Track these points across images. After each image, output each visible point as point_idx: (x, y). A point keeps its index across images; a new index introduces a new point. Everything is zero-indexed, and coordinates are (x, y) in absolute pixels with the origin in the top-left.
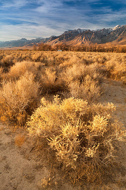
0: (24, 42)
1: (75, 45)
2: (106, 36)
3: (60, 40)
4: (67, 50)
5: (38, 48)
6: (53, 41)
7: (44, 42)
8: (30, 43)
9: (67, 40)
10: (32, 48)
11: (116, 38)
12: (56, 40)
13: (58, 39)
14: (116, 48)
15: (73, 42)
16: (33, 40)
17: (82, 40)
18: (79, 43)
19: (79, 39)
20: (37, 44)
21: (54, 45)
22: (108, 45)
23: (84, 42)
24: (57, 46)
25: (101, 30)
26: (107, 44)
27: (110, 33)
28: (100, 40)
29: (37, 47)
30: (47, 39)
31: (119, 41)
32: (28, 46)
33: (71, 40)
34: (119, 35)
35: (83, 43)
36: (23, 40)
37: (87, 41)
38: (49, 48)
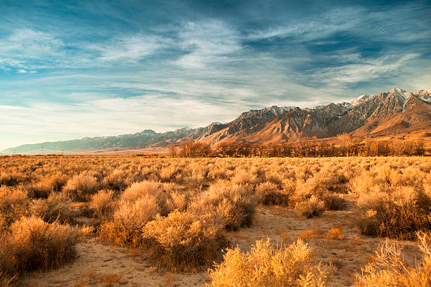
0: (150, 137)
1: (266, 144)
2: (337, 118)
3: (231, 132)
4: (247, 154)
5: (179, 150)
6: (215, 135)
7: (195, 137)
8: (162, 140)
9: (248, 132)
10: (166, 151)
11: (363, 123)
12: (222, 132)
13: (228, 128)
14: (364, 144)
15: (262, 135)
16: (169, 133)
17: (283, 130)
18: (277, 138)
19: (274, 128)
20: (179, 141)
21: (217, 143)
22: (343, 140)
23: (288, 135)
24: (224, 146)
25: (325, 108)
26: (340, 137)
27: (346, 112)
28: (326, 130)
29: (178, 148)
30: (201, 130)
31: (370, 128)
32: (158, 146)
33: (256, 130)
34: (369, 115)
35: (284, 137)
36: (147, 134)
37: (295, 131)
38: (206, 152)
